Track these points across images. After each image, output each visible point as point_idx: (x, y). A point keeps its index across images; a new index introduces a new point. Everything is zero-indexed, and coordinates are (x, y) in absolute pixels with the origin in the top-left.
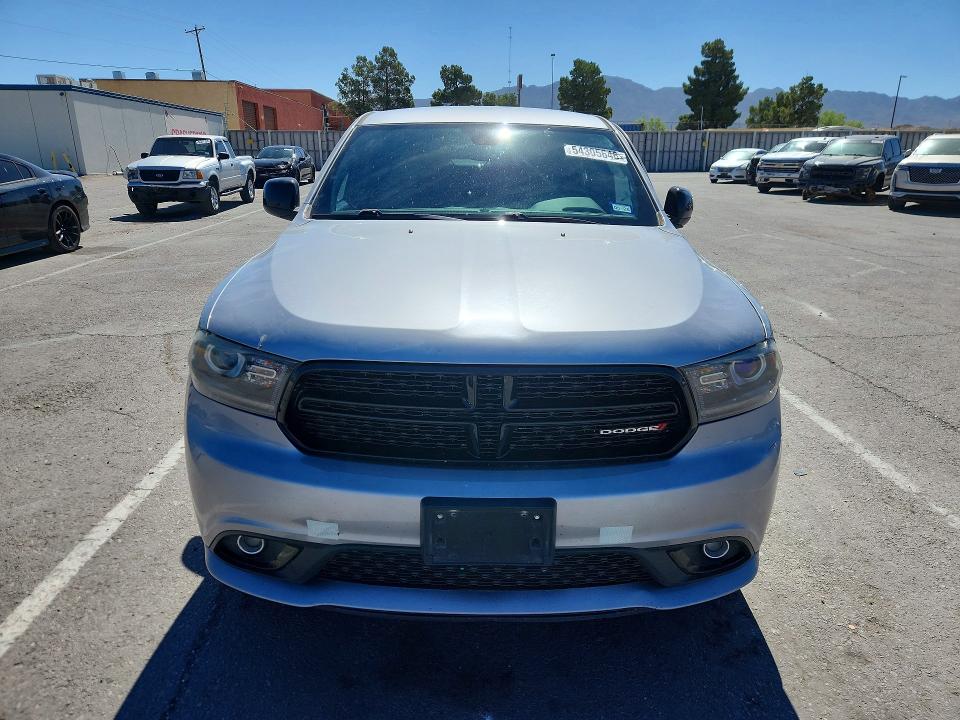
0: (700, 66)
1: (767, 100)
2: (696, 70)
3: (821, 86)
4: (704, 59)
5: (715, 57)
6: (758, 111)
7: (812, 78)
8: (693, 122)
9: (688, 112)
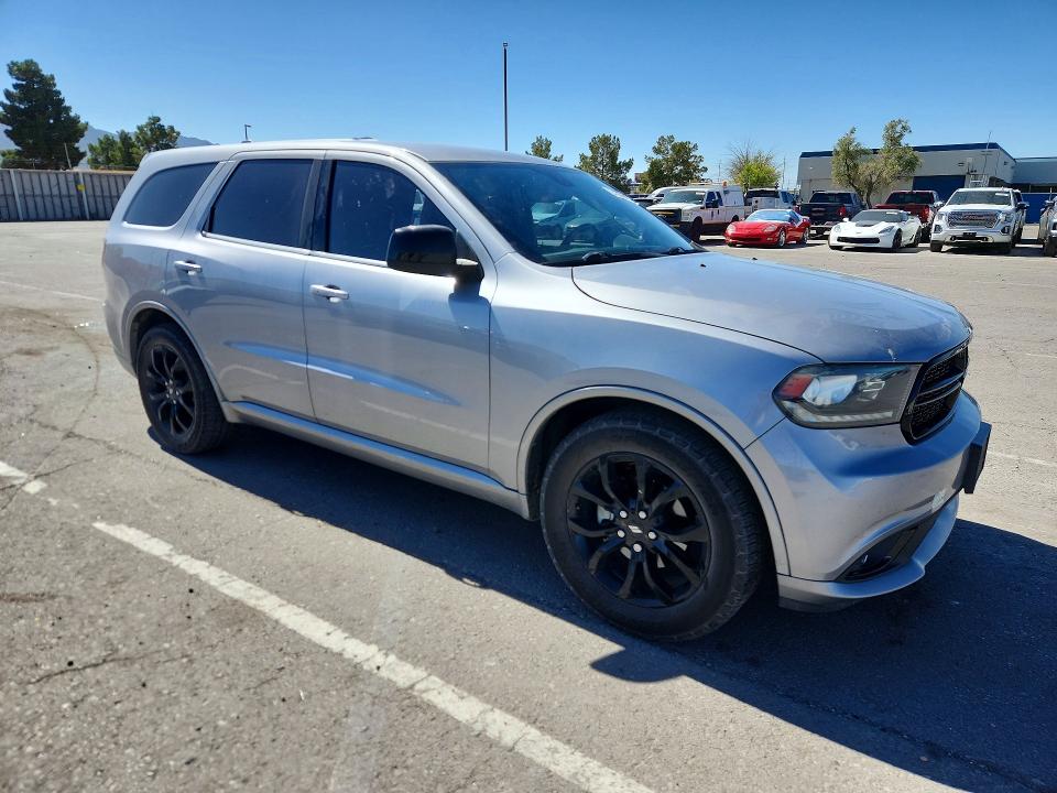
0: (12, 90)
1: (107, 138)
2: (8, 94)
3: (172, 128)
4: (15, 81)
5: (30, 81)
6: (99, 150)
7: (159, 120)
8: (23, 159)
9: (11, 146)
